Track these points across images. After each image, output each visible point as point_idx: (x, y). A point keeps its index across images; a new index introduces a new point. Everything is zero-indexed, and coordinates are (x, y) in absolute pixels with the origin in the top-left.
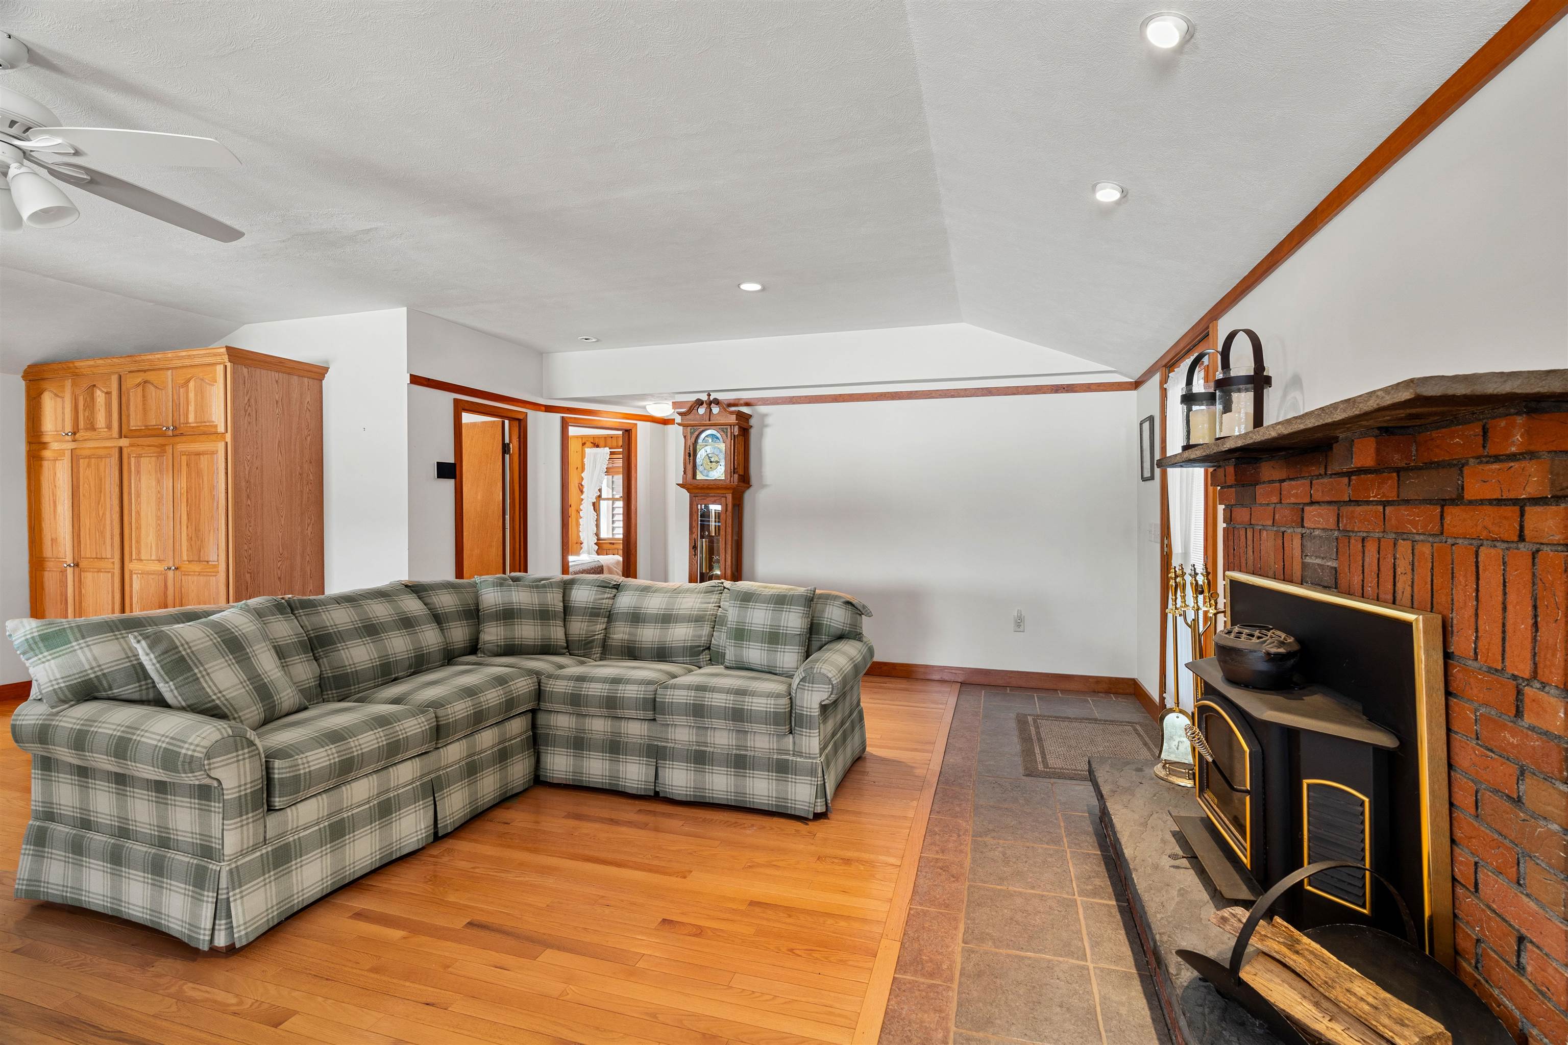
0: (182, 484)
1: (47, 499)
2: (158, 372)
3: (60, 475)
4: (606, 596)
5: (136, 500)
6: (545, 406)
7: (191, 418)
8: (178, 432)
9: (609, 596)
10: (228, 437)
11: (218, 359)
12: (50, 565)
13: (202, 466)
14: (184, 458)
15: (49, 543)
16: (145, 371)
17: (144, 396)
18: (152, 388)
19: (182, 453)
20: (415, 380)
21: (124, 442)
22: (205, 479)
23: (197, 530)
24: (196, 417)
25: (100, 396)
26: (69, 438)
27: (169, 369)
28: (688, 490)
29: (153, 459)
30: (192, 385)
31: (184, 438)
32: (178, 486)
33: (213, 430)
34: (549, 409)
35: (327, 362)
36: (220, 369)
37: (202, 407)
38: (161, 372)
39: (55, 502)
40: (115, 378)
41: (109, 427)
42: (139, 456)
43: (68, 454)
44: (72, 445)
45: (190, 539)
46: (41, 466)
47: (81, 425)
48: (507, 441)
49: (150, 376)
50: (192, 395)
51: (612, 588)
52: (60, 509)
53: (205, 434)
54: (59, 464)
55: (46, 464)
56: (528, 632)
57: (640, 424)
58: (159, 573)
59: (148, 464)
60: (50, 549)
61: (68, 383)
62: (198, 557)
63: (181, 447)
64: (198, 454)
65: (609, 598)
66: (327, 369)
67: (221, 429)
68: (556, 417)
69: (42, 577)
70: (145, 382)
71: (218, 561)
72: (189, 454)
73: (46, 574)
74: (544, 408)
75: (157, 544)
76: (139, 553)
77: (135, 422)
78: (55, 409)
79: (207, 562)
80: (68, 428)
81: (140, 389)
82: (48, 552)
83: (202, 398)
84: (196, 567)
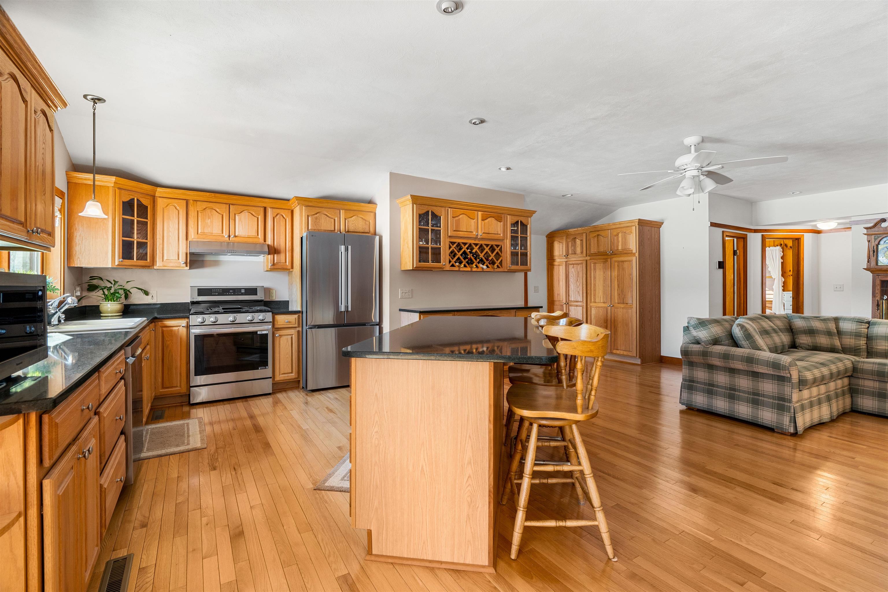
0: (615, 273)
1: (556, 279)
2: (604, 231)
3: (561, 271)
4: (863, 327)
5: (594, 280)
6: (754, 230)
7: (620, 248)
8: (614, 253)
9: (864, 327)
10: (637, 255)
11: (633, 224)
12: (557, 303)
13: (625, 266)
14: (616, 263)
15: (557, 295)
16: (598, 231)
17: (598, 241)
18: (601, 237)
19: (616, 261)
20: (713, 225)
21: (588, 258)
22: (627, 271)
23: (622, 291)
24: (622, 247)
25: (578, 242)
26: (565, 257)
27: (608, 230)
28: (871, 272)
29: (602, 264)
30: (620, 235)
31: (615, 256)
32: (613, 274)
33: (631, 252)
34: (756, 231)
35: (662, 220)
36: (634, 228)
37: (625, 242)
38: (606, 231)
39: (559, 281)
40: (584, 235)
41: (582, 253)
42: (595, 263)
43: (564, 263)
44: (566, 260)
45: (619, 295)
46: (553, 268)
47: (570, 252)
48: (735, 249)
49: (600, 233)
50: (620, 239)
51: (865, 323)
52: (561, 283)
53: (626, 253)
54: (561, 267)
55: (555, 267)
56: (823, 340)
57: (806, 234)
58: (604, 307)
59: (599, 266)
60: (557, 298)
61: (565, 237)
62: (623, 300)
63: (615, 259)
64: (623, 262)
65: (865, 328)
66: (662, 223)
67: (634, 251)
68: (759, 235)
69: (553, 307)
70: (598, 235)
71: (632, 303)
72: (618, 262)
73: (555, 306)
74: (753, 231)
75: (603, 297)
76: (595, 299)
77: (594, 250)
78: (559, 247)
79: (627, 304)
80: (564, 254)
81: (596, 239)
82: (556, 298)
83: (625, 240)
84: (622, 306)
